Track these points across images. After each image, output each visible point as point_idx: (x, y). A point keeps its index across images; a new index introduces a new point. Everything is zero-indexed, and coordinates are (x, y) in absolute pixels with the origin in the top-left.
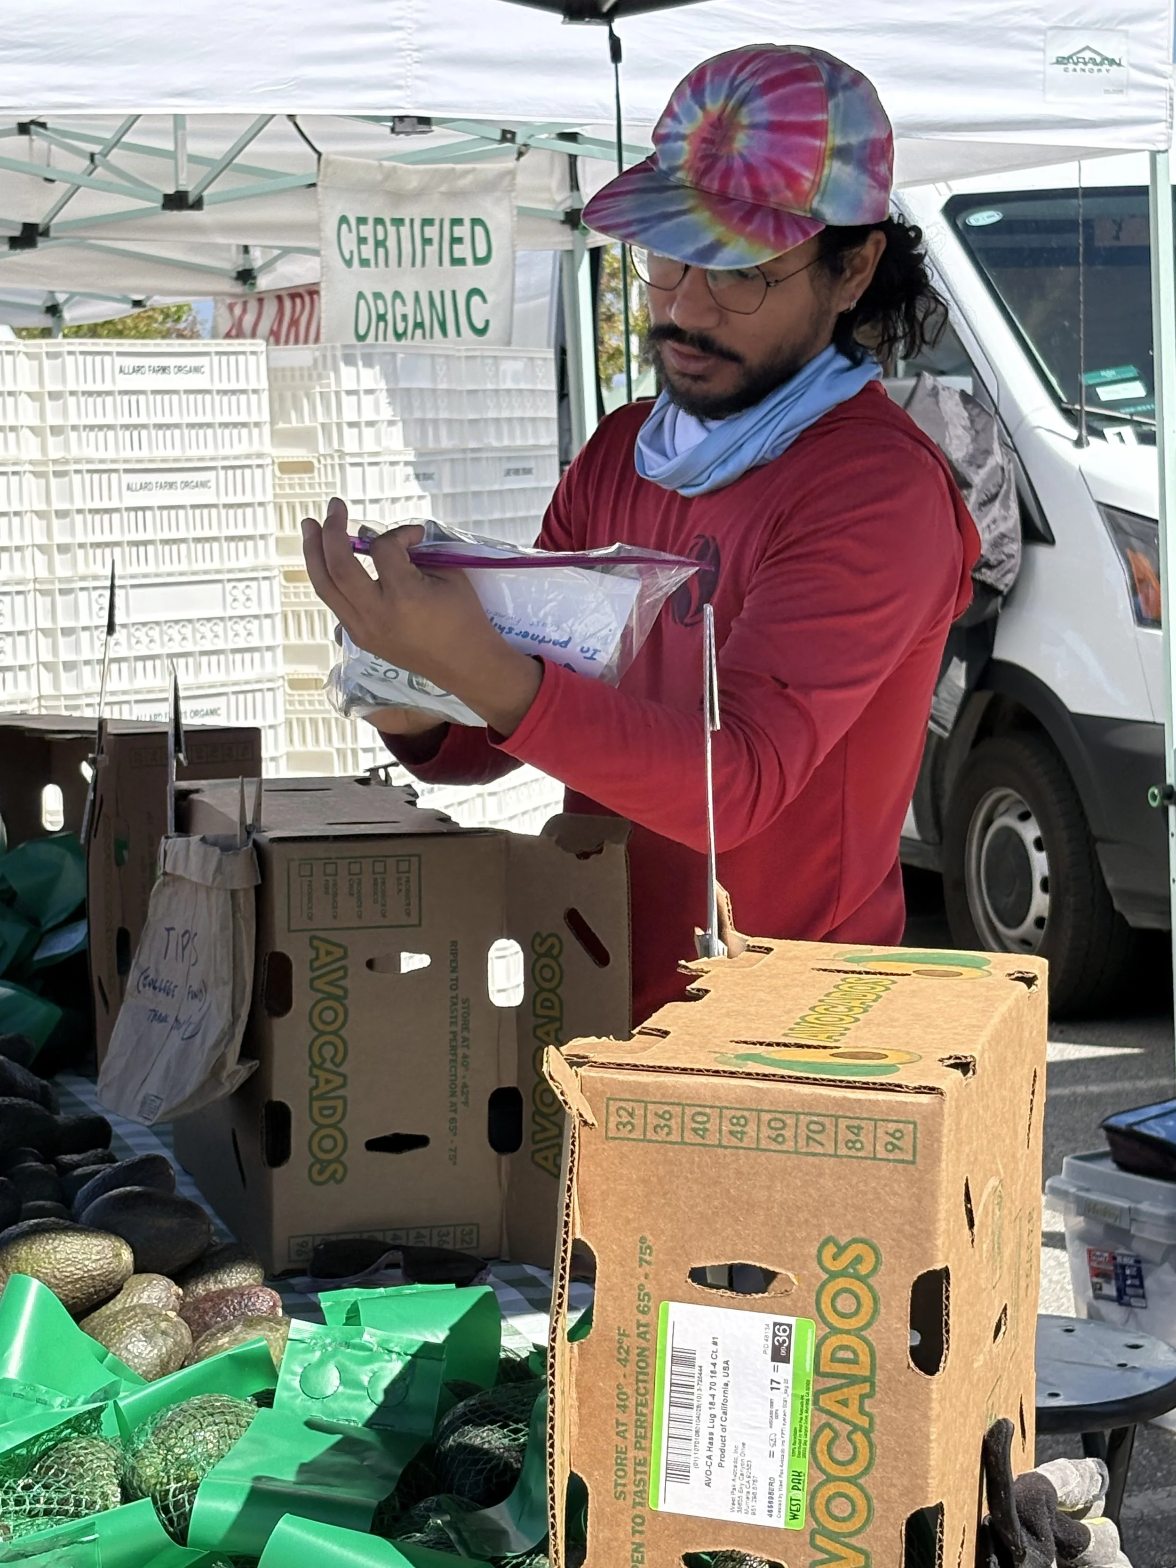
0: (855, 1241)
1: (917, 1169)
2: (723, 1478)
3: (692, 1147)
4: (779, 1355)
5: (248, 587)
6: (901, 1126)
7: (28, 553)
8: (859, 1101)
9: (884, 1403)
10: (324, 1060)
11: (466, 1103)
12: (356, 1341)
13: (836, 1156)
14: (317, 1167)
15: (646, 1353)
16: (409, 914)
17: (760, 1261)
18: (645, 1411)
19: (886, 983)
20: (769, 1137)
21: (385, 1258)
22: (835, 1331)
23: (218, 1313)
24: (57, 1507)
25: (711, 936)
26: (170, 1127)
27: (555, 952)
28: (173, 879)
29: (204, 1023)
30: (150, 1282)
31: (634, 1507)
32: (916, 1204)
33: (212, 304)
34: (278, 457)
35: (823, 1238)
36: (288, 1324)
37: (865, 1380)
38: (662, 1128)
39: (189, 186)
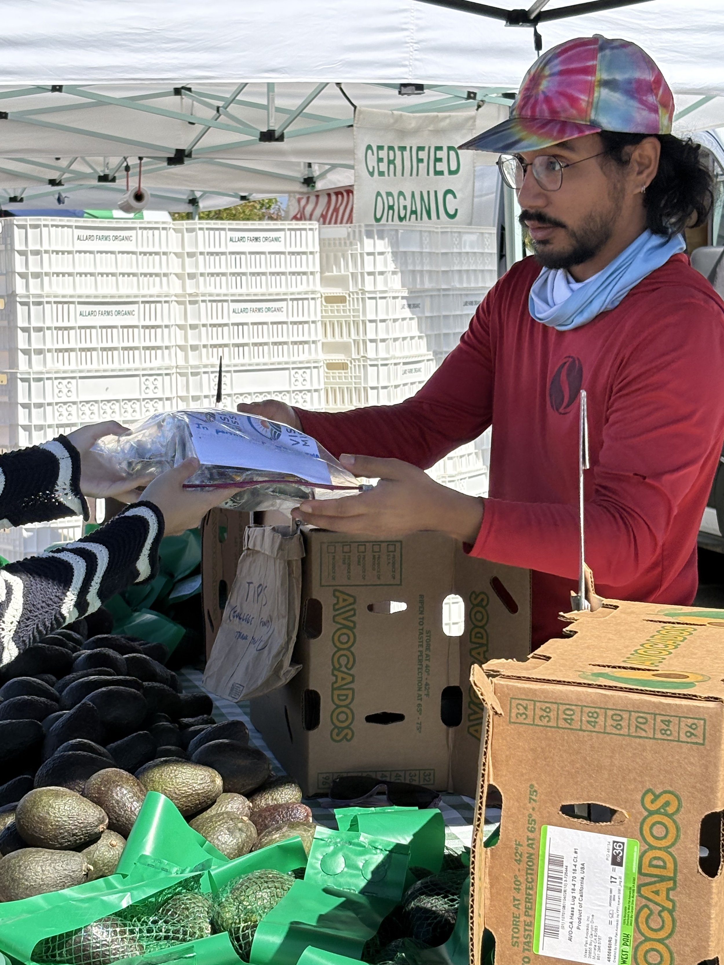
0: (665, 792)
1: (705, 749)
2: (579, 936)
3: (563, 730)
4: (616, 861)
5: (304, 372)
6: (696, 721)
7: (173, 350)
8: (669, 705)
9: (682, 894)
10: (341, 666)
11: (427, 695)
12: (356, 841)
13: (654, 738)
14: (336, 731)
15: (533, 857)
16: (394, 578)
17: (605, 802)
18: (531, 892)
19: (689, 630)
20: (612, 725)
21: (378, 788)
22: (652, 847)
23: (274, 819)
24: (172, 935)
25: (580, 597)
26: (248, 703)
27: (484, 603)
28: (253, 552)
29: (270, 641)
30: (233, 798)
31: (523, 952)
32: (704, 770)
33: (287, 198)
34: (324, 293)
35: (645, 789)
36: (315, 827)
37: (670, 879)
38: (544, 717)
39: (276, 126)
